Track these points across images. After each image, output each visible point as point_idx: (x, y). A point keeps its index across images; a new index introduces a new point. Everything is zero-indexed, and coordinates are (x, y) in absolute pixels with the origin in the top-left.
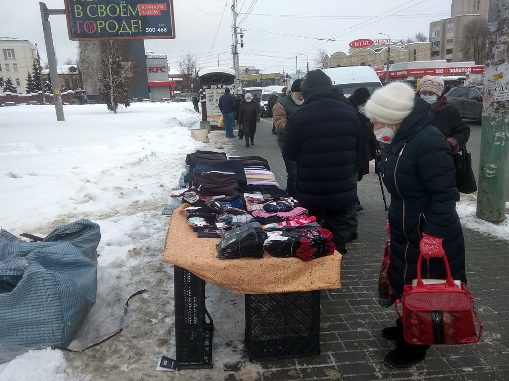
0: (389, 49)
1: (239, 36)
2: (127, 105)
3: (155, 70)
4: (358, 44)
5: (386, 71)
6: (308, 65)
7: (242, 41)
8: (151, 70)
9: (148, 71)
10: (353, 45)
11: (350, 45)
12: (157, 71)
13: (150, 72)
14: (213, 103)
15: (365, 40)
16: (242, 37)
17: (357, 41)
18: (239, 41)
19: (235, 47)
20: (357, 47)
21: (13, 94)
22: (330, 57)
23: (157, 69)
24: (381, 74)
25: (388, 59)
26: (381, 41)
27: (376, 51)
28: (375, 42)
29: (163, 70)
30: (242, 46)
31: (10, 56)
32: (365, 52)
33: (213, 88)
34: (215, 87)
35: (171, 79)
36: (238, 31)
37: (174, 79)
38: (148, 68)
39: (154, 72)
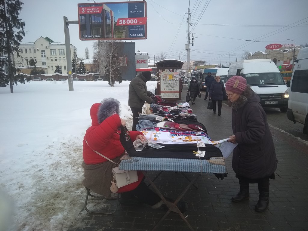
0: (295, 50)
1: (191, 38)
2: (120, 82)
3: (140, 62)
4: (271, 47)
5: (292, 64)
6: (237, 59)
7: (193, 42)
8: (138, 62)
9: (136, 62)
10: (268, 47)
11: (266, 47)
12: (141, 63)
13: (137, 63)
14: (166, 82)
15: (276, 45)
16: (193, 39)
17: (271, 45)
18: (191, 42)
19: (188, 46)
20: (271, 49)
21: (60, 74)
22: (252, 55)
23: (142, 61)
24: (288, 66)
25: (294, 56)
26: (288, 45)
27: (284, 51)
28: (284, 46)
29: (145, 62)
30: (193, 45)
31: (62, 53)
32: (277, 52)
33: (166, 71)
34: (168, 70)
35: (150, 67)
36: (191, 35)
37: (151, 67)
38: (136, 61)
39: (140, 63)
